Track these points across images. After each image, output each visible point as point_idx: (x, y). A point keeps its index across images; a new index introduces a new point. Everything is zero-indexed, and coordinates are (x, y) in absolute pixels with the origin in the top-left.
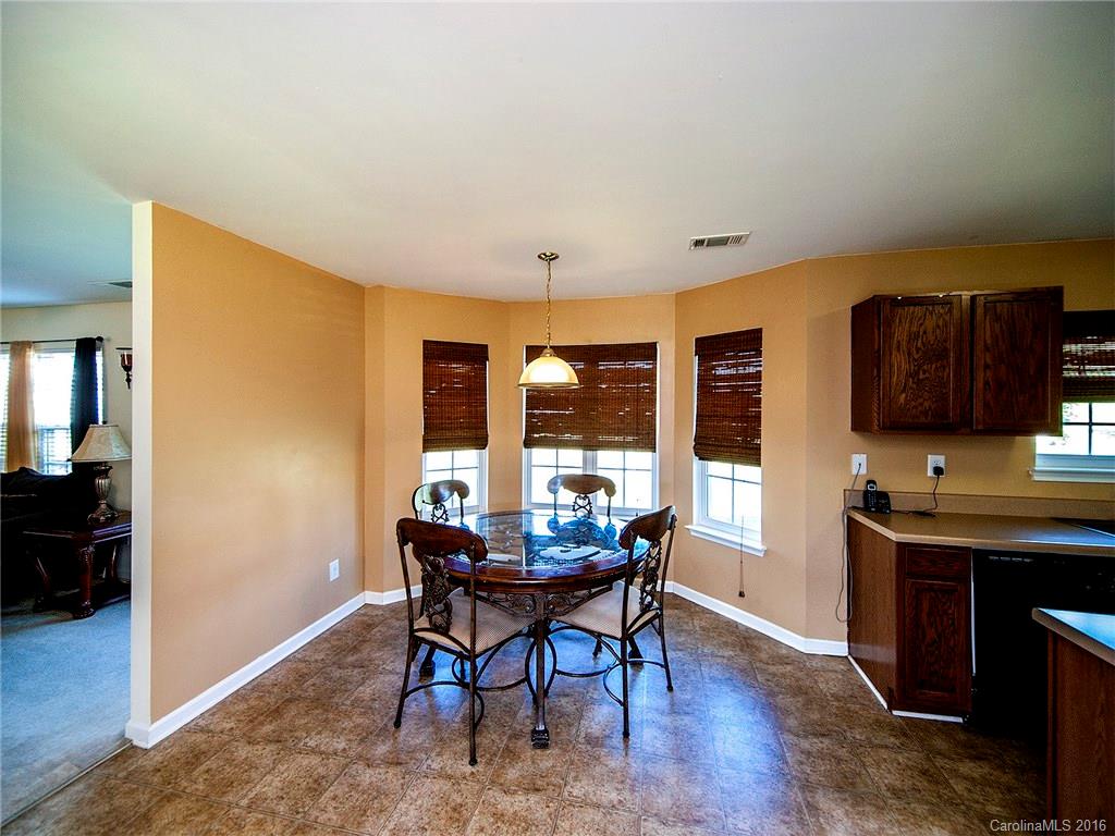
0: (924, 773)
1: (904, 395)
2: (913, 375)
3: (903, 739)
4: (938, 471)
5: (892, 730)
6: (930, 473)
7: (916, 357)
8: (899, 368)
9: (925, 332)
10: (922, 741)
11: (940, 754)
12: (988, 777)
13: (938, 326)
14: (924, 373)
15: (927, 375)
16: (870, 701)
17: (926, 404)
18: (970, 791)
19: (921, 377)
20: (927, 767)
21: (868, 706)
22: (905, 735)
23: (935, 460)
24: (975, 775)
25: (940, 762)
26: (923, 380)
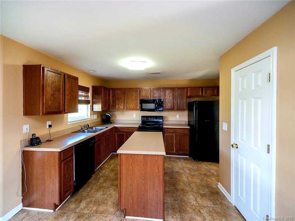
0: (79, 217)
1: (50, 102)
2: (53, 95)
3: (66, 215)
4: (50, 126)
5: (61, 216)
6: (47, 127)
7: (53, 89)
8: (49, 92)
9: (55, 82)
10: (69, 210)
11: (75, 209)
12: (87, 203)
13: (58, 81)
14: (55, 95)
15: (56, 96)
16: (46, 214)
17: (56, 105)
18: (88, 210)
19: (55, 96)
20: (77, 215)
21: (47, 217)
22: (64, 213)
23: (49, 123)
24: (85, 205)
25: (77, 210)
26: (55, 97)
